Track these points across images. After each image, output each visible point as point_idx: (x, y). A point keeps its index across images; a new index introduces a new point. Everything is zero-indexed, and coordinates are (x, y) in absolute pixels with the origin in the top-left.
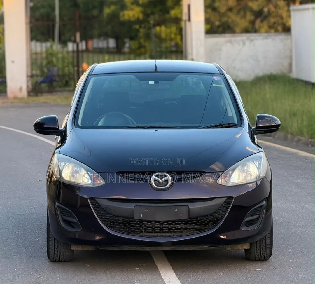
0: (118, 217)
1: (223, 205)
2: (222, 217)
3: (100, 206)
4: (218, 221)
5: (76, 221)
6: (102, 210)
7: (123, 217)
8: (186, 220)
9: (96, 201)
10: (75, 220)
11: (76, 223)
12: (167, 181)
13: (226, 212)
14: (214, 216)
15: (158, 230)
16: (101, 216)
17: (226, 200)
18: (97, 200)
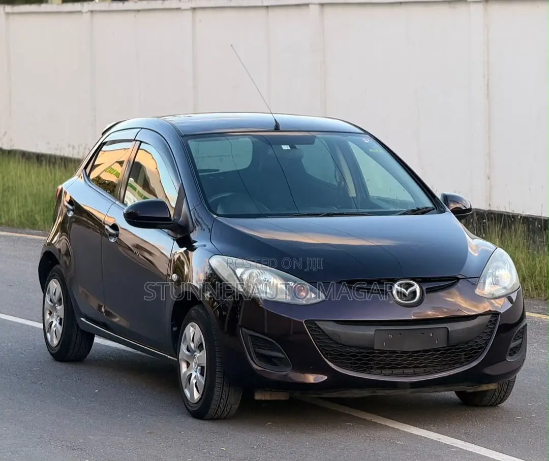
0: (350, 347)
1: (487, 326)
2: (486, 344)
3: (323, 332)
4: (482, 348)
5: (283, 356)
6: (326, 338)
7: (357, 347)
8: (443, 349)
9: (317, 325)
10: (280, 355)
11: (283, 358)
12: (414, 292)
13: (491, 335)
14: (477, 342)
15: (417, 364)
16: (324, 346)
17: (491, 318)
18: (317, 322)
